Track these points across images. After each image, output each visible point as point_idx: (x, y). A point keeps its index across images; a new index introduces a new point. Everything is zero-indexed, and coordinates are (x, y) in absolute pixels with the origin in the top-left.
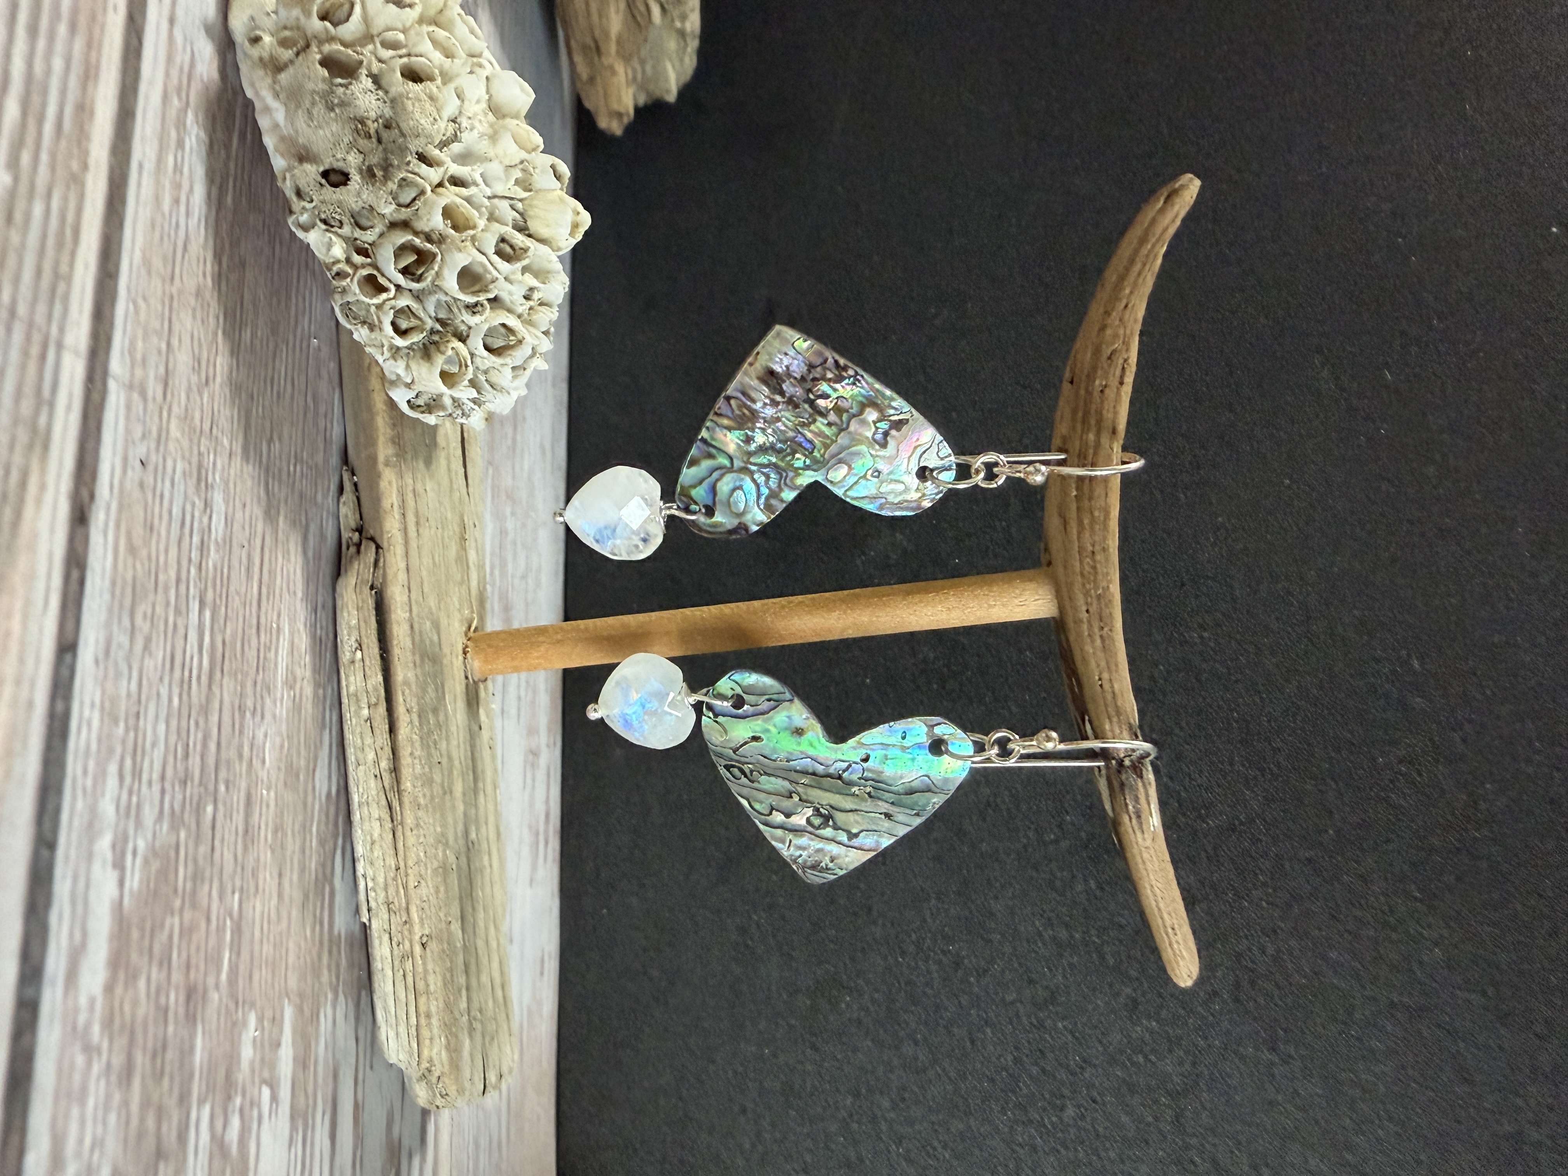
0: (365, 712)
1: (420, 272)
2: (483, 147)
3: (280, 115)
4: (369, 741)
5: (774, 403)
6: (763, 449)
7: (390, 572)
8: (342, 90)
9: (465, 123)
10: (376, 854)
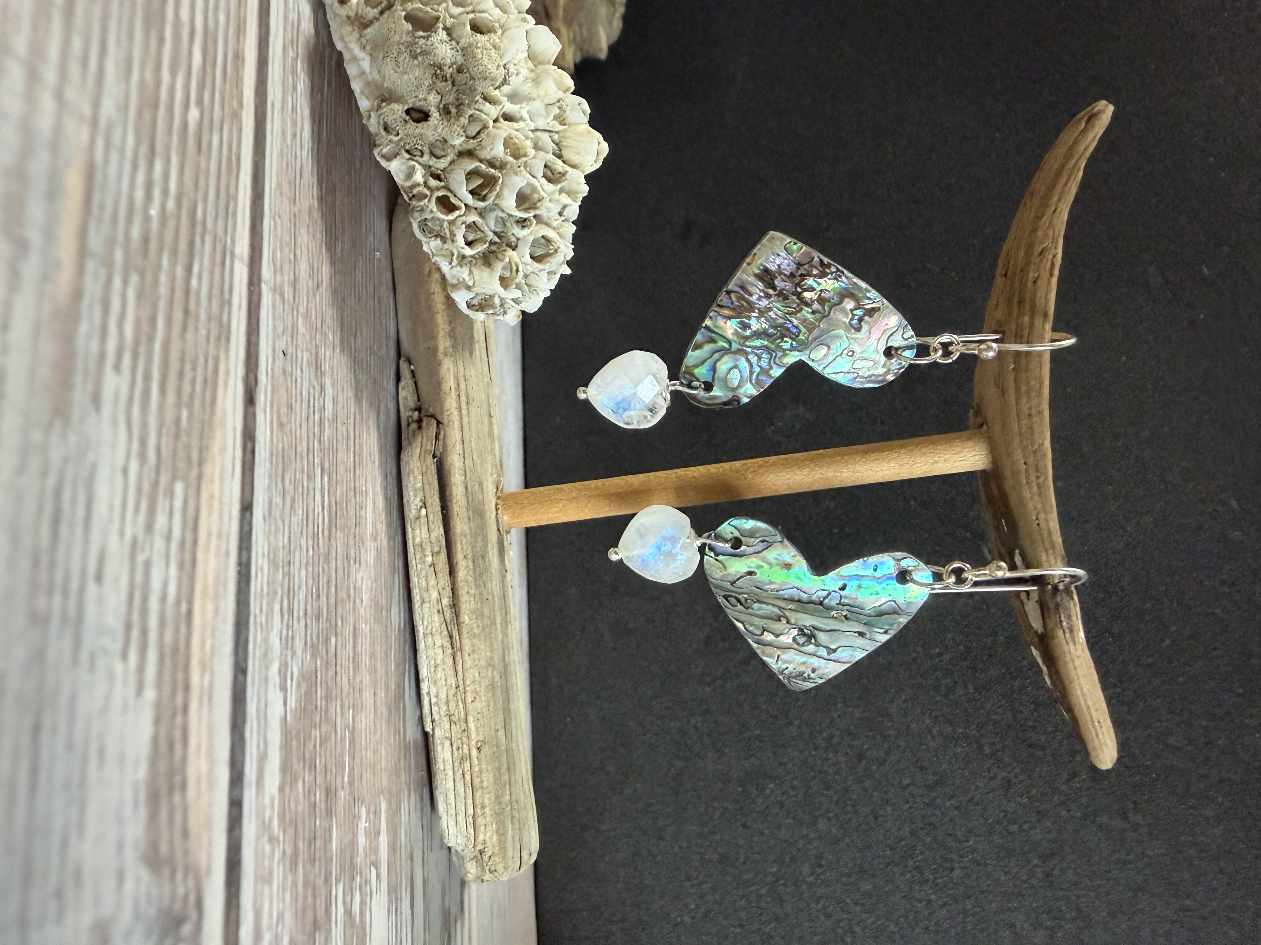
0: (429, 559)
1: (484, 193)
2: (527, 88)
3: (366, 64)
4: (433, 582)
5: (768, 296)
6: (757, 335)
7: (450, 443)
8: (422, 41)
9: (512, 69)
10: (439, 676)
